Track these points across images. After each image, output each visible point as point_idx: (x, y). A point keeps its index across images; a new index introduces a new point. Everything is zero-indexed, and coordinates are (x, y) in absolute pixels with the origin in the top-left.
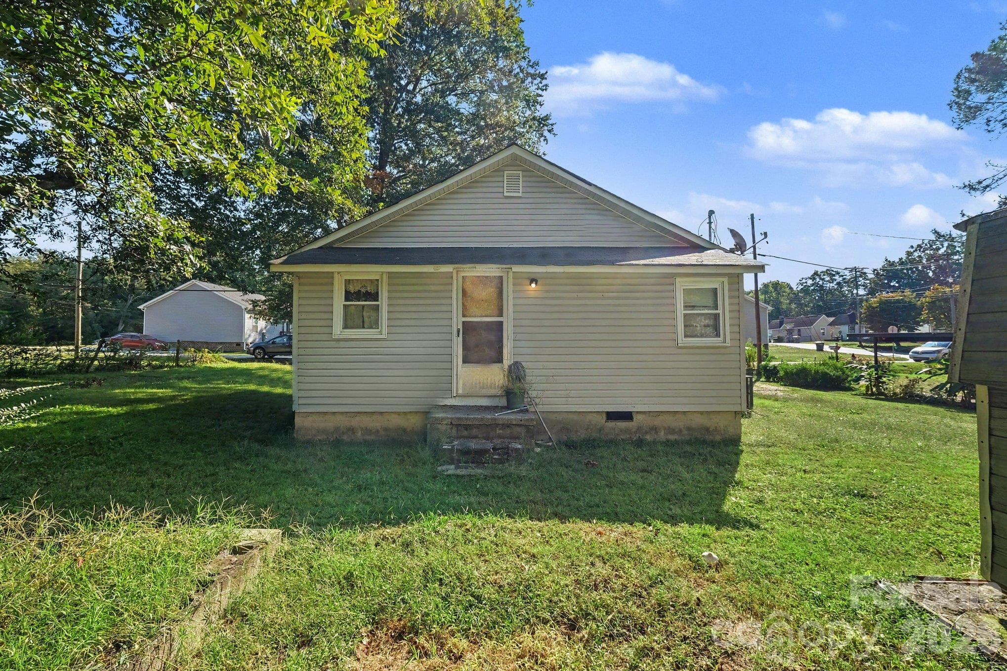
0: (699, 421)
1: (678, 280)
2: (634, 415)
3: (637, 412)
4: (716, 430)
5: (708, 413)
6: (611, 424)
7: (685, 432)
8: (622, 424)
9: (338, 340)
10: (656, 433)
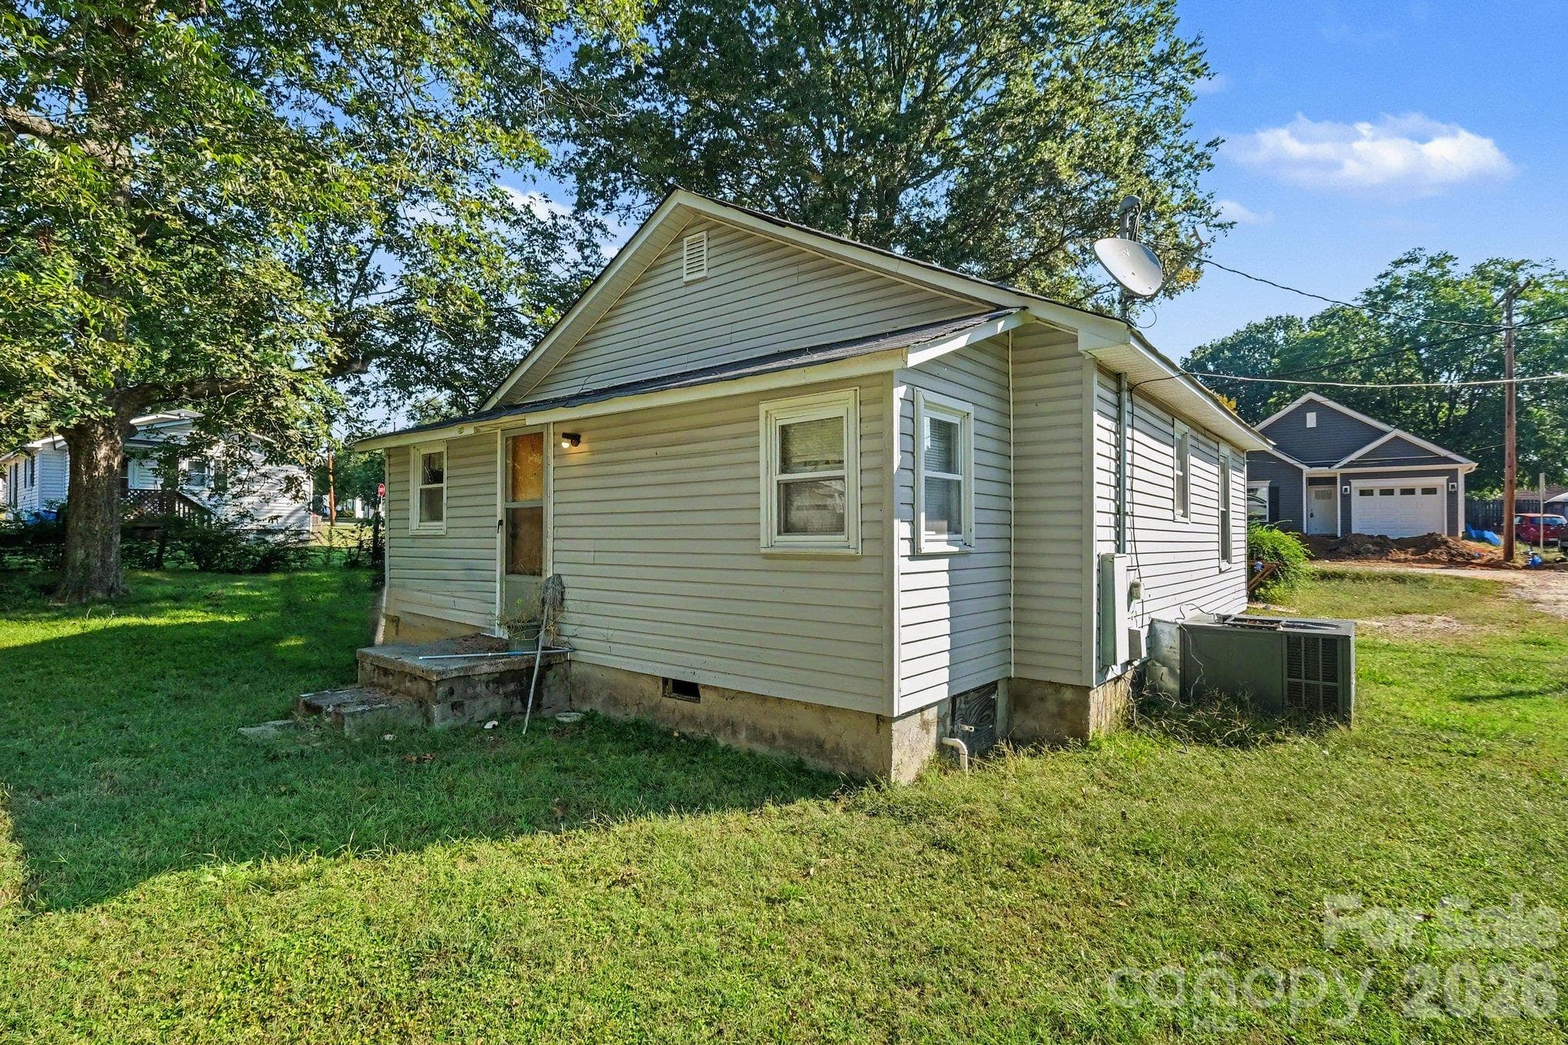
0: (807, 724)
1: (763, 407)
2: (701, 691)
3: (705, 687)
4: (837, 749)
5: (825, 709)
6: (670, 702)
7: (781, 742)
8: (684, 705)
9: (414, 537)
10: (734, 733)
